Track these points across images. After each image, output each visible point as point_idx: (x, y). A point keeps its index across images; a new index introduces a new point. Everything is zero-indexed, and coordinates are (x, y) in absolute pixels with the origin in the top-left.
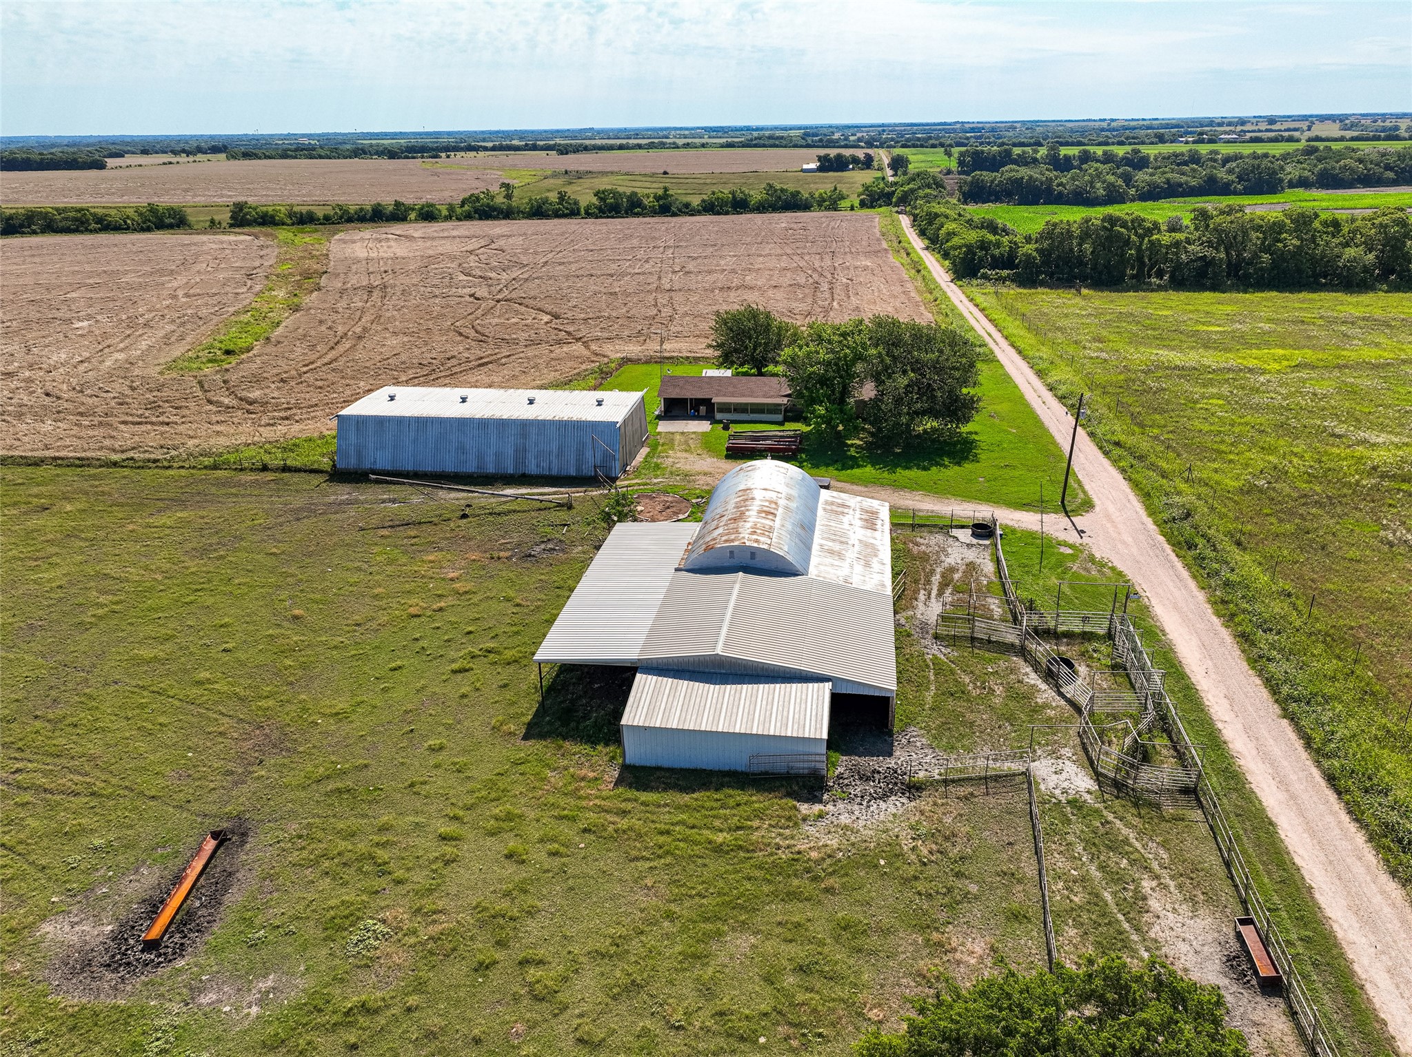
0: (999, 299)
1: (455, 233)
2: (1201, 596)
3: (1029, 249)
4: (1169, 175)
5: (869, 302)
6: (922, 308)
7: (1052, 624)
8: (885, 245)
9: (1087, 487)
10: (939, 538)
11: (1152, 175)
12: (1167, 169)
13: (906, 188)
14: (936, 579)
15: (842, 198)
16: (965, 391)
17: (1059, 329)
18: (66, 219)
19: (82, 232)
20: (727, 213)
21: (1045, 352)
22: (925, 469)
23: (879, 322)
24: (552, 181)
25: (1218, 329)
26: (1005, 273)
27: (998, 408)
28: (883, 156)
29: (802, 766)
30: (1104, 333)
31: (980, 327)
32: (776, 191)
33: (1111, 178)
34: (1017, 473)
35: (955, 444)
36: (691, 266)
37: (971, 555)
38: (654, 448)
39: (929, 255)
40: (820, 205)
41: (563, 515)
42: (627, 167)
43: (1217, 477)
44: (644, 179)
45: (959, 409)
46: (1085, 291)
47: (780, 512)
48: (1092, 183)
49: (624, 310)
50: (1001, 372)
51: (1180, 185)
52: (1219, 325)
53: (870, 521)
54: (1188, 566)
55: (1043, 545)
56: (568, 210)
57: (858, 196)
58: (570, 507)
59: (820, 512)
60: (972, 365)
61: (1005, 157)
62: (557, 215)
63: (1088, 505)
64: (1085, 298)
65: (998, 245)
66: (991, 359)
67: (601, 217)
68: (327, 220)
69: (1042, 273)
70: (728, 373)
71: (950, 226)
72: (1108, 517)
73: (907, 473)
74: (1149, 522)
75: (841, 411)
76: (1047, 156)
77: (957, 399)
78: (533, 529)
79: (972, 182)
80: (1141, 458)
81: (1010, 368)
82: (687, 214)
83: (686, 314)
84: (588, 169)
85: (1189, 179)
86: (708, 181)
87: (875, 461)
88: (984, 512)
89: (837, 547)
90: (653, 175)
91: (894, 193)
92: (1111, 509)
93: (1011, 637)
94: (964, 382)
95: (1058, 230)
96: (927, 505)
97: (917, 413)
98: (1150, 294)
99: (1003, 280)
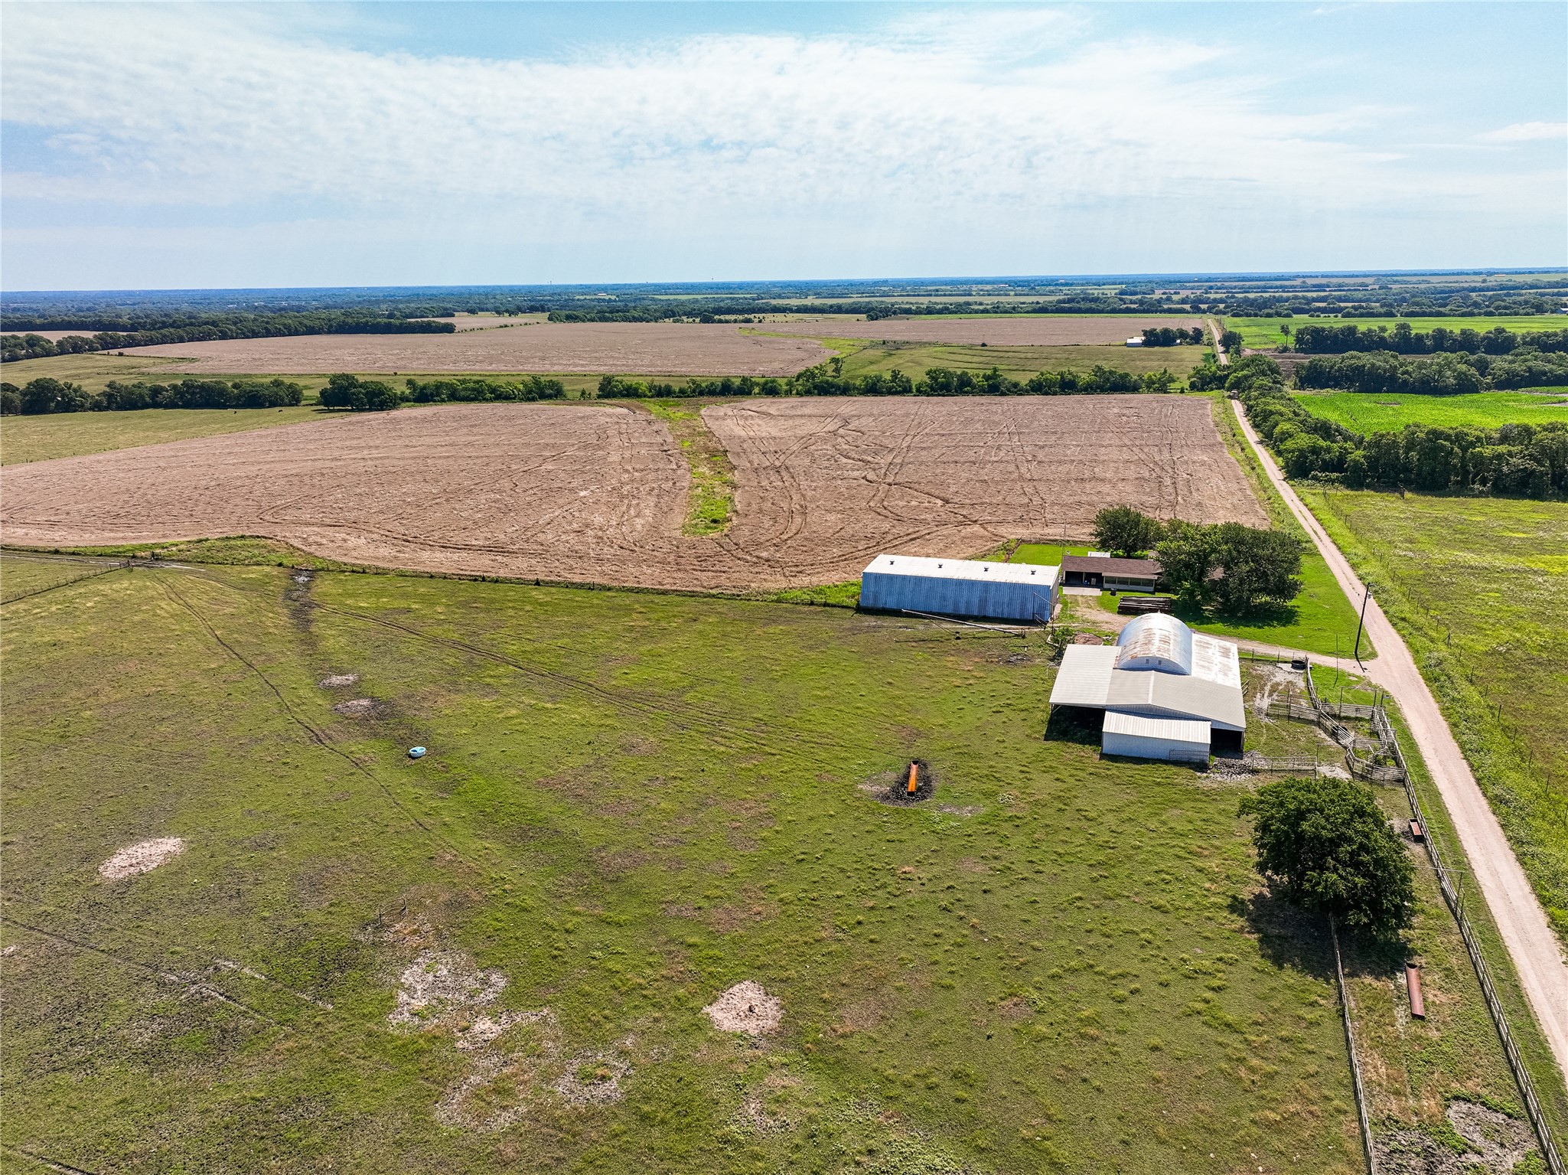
0: (1327, 500)
1: (807, 411)
2: (1436, 706)
3: (1358, 455)
4: (1530, 364)
5: (1209, 498)
6: (1257, 506)
7: (1338, 712)
8: (1220, 438)
9: (1375, 645)
10: (1270, 668)
11: (1510, 362)
12: (1529, 357)
13: (1240, 374)
14: (1267, 688)
15: (1172, 380)
16: (1291, 577)
17: (1377, 530)
18: (466, 389)
19: (480, 401)
20: (1055, 394)
21: (1361, 550)
22: (1260, 627)
23: (1228, 527)
24: (871, 352)
25: (1525, 536)
26: (1335, 475)
27: (1316, 590)
28: (1212, 326)
29: (1196, 758)
30: (1417, 535)
31: (1308, 524)
32: (1104, 373)
33: (1463, 367)
34: (1326, 634)
35: (1282, 613)
36: (1041, 456)
37: (1290, 678)
38: (1065, 604)
39: (1263, 450)
40: (1149, 387)
41: (1020, 642)
42: (943, 337)
43: (1471, 644)
44: (963, 351)
45: (1287, 589)
46: (1408, 495)
47: (1172, 642)
48: (1440, 372)
49: (1000, 498)
50: (1322, 563)
51: (1545, 373)
52: (1524, 532)
53: (1226, 653)
54: (1432, 691)
55: (1338, 675)
56: (900, 387)
57: (1189, 378)
58: (1024, 637)
59: (1194, 646)
60: (1297, 559)
61: (1348, 335)
62: (891, 392)
63: (1373, 655)
64: (1407, 501)
65: (1328, 450)
66: (1314, 553)
67: (933, 395)
68: (683, 393)
69: (1369, 476)
70: (1108, 555)
71: (1284, 426)
72: (1386, 663)
73: (1247, 629)
74: (1414, 667)
75: (1201, 586)
76: (1396, 335)
77: (1285, 582)
78: (1005, 647)
79: (1310, 368)
80: (1419, 629)
81: (1329, 561)
82: (1015, 393)
83: (1053, 504)
84: (906, 339)
85: (1554, 367)
86: (1029, 355)
87: (1223, 620)
88: (1300, 655)
89: (1206, 664)
90: (971, 347)
91: (1227, 376)
92: (1389, 658)
93: (1312, 717)
94: (1290, 571)
95: (1384, 441)
96: (1262, 649)
97: (1255, 590)
98: (1469, 500)
99: (1333, 482)
